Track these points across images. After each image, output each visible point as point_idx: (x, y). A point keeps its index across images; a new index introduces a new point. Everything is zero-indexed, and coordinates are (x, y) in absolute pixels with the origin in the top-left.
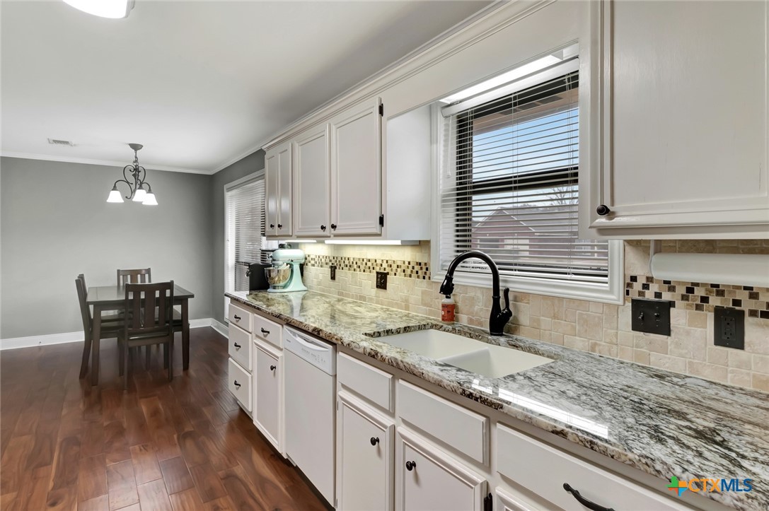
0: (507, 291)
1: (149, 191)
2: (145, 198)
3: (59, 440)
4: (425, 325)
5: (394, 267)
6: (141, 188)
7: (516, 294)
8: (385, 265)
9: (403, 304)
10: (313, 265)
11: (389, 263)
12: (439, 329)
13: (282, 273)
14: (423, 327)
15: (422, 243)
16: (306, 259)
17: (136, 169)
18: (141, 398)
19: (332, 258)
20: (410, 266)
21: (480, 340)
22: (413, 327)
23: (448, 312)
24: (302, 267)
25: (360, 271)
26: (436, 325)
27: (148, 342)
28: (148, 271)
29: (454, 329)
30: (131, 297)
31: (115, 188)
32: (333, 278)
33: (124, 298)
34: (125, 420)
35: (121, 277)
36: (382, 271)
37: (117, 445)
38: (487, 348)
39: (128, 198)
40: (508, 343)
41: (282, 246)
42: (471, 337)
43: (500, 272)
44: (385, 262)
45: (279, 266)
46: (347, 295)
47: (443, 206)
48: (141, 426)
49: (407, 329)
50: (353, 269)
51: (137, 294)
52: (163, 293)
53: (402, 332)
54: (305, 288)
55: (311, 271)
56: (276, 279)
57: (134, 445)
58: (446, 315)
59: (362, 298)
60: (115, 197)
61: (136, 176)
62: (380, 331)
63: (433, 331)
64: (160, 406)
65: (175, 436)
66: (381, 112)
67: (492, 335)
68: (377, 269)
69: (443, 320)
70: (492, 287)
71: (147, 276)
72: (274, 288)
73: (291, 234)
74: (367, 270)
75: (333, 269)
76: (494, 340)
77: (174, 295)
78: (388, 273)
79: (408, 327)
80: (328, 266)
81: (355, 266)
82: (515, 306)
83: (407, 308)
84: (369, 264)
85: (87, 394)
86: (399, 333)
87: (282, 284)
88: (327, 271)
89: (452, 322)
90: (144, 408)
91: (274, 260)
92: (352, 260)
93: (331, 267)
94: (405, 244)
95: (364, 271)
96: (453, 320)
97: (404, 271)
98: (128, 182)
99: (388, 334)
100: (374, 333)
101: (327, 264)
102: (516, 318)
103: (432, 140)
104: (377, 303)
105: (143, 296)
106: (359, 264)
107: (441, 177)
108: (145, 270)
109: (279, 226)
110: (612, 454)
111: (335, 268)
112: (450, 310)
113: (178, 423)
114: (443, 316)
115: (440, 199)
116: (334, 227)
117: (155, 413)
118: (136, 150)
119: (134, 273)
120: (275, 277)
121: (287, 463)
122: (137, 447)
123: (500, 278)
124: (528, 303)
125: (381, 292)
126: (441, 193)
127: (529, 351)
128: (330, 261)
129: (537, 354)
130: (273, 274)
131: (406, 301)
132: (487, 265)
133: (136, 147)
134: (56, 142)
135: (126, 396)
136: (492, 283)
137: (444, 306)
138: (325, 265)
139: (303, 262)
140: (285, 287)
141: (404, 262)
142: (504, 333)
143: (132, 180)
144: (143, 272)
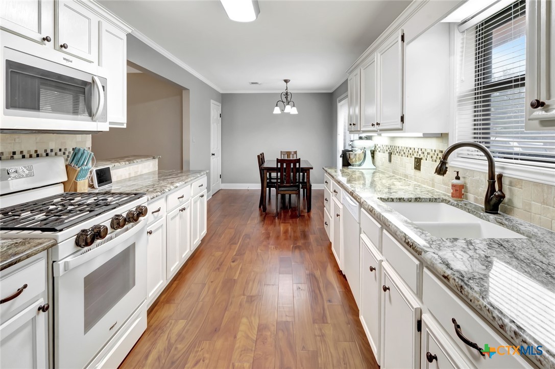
0: (500, 177)
1: (293, 106)
2: (291, 110)
3: (243, 234)
4: (436, 199)
5: (426, 154)
6: (288, 104)
7: (511, 179)
8: (420, 152)
9: (431, 182)
10: (379, 152)
11: (423, 151)
12: (447, 203)
13: (358, 156)
14: (434, 200)
15: (443, 135)
16: (376, 147)
17: (287, 94)
18: (282, 223)
19: (389, 147)
20: (436, 154)
21: (475, 215)
22: (424, 198)
23: (456, 190)
24: (373, 153)
25: (405, 156)
26: (446, 200)
27: (290, 192)
28: (296, 153)
29: (458, 204)
30: (279, 166)
31: (277, 106)
32: (390, 160)
33: (276, 167)
34: (271, 232)
35: (282, 155)
36: (418, 157)
37: (264, 243)
38: (479, 222)
39: (282, 110)
40: (496, 220)
41: (361, 138)
42: (469, 212)
43: (495, 159)
44: (420, 149)
45: (355, 151)
46: (398, 174)
47: (459, 105)
48: (278, 237)
49: (417, 200)
50: (401, 155)
51: (282, 165)
52: (295, 165)
53: (413, 201)
54: (375, 167)
55: (378, 155)
56: (354, 160)
57: (272, 245)
58: (454, 193)
59: (406, 176)
60: (277, 110)
61: (287, 98)
62: (393, 197)
63: (443, 205)
64: (290, 229)
65: (292, 246)
66: (403, 39)
67: (486, 212)
68: (415, 155)
69: (452, 196)
70: (488, 172)
71: (295, 155)
72: (353, 165)
73: (359, 130)
74: (409, 156)
75: (390, 154)
76: (484, 216)
77: (301, 167)
78: (421, 159)
79: (420, 198)
80: (387, 152)
81: (402, 153)
82: (511, 190)
83: (433, 186)
84: (411, 151)
85: (261, 215)
86: (411, 201)
87: (358, 163)
88: (387, 155)
89: (460, 199)
90: (282, 228)
91: (353, 147)
92: (400, 148)
93: (389, 153)
94: (426, 136)
95: (407, 156)
96: (461, 198)
97: (432, 157)
98: (283, 102)
99: (400, 201)
100: (388, 199)
101: (387, 151)
102: (510, 200)
103: (451, 53)
104: (415, 180)
105: (285, 166)
106: (404, 151)
107: (457, 82)
109: (354, 124)
110: (471, 298)
111: (391, 153)
112: (458, 189)
113: (296, 239)
114: (452, 194)
115: (456, 100)
116: (378, 124)
117: (286, 232)
118: (287, 83)
119: (289, 153)
120: (353, 159)
121: (344, 276)
122: (273, 246)
123: (496, 165)
124: (521, 188)
125: (417, 172)
126: (457, 95)
127: (513, 229)
128: (389, 148)
129: (518, 233)
130: (352, 157)
131: (433, 180)
132: (482, 153)
133: (286, 81)
134: (253, 83)
135: (277, 220)
136: (487, 168)
137: (453, 186)
138: (386, 152)
139: (373, 149)
140: (360, 165)
141: (432, 150)
142: (499, 212)
143: (284, 100)
144: (293, 153)
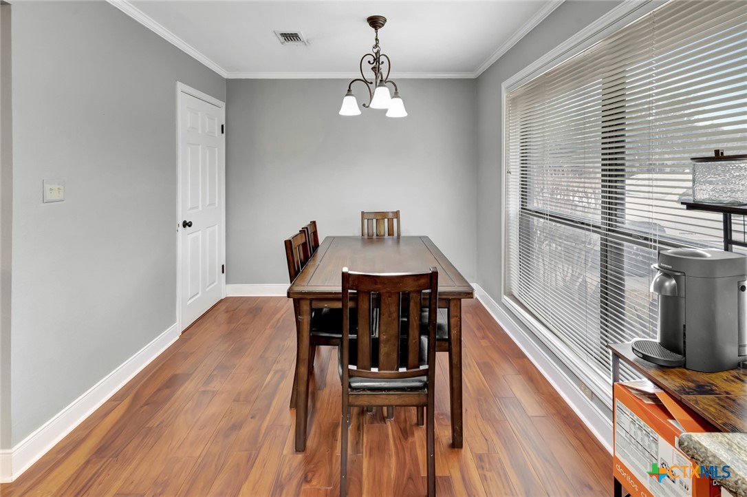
1: (395, 94)
6: (381, 88)
17: (377, 59)
28: (397, 214)
31: (349, 92)
35: (366, 221)
39: (365, 105)
60: (350, 107)
61: (377, 70)
71: (395, 220)
98: (366, 82)
108: (392, 212)
118: (377, 29)
119: (381, 216)
133: (376, 23)
134: (284, 36)
143: (370, 75)
144: (390, 216)
